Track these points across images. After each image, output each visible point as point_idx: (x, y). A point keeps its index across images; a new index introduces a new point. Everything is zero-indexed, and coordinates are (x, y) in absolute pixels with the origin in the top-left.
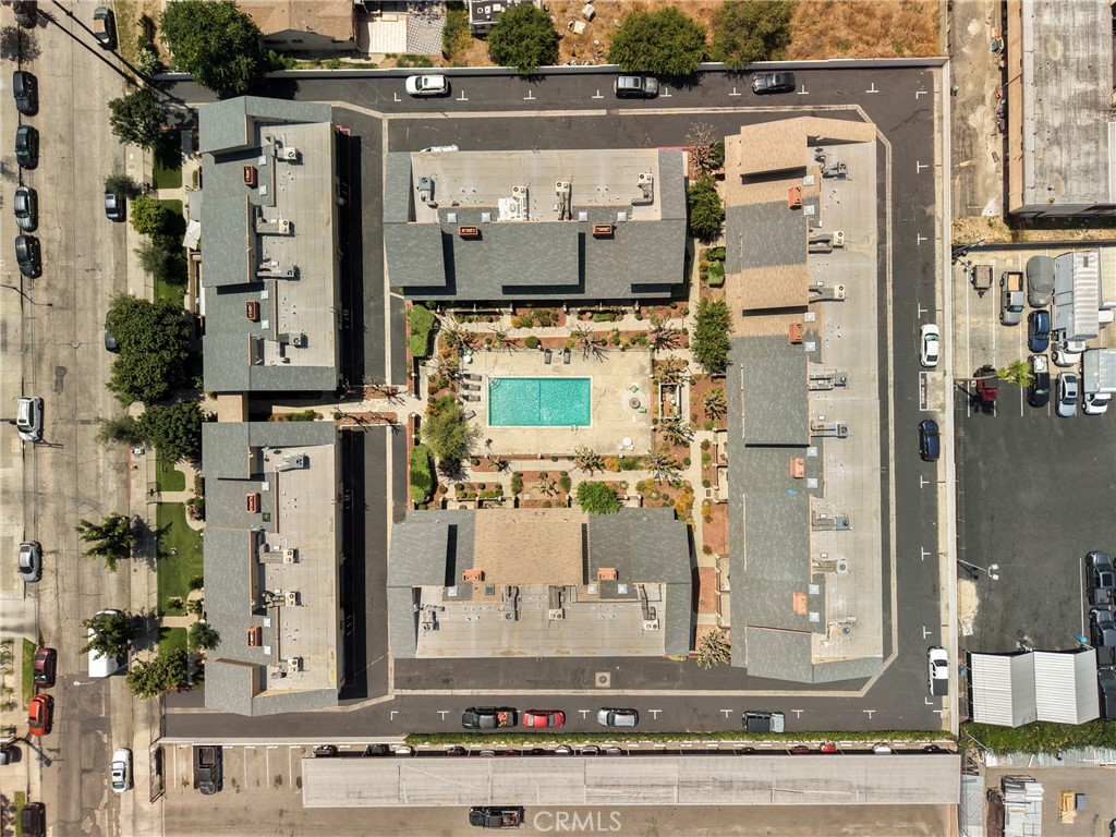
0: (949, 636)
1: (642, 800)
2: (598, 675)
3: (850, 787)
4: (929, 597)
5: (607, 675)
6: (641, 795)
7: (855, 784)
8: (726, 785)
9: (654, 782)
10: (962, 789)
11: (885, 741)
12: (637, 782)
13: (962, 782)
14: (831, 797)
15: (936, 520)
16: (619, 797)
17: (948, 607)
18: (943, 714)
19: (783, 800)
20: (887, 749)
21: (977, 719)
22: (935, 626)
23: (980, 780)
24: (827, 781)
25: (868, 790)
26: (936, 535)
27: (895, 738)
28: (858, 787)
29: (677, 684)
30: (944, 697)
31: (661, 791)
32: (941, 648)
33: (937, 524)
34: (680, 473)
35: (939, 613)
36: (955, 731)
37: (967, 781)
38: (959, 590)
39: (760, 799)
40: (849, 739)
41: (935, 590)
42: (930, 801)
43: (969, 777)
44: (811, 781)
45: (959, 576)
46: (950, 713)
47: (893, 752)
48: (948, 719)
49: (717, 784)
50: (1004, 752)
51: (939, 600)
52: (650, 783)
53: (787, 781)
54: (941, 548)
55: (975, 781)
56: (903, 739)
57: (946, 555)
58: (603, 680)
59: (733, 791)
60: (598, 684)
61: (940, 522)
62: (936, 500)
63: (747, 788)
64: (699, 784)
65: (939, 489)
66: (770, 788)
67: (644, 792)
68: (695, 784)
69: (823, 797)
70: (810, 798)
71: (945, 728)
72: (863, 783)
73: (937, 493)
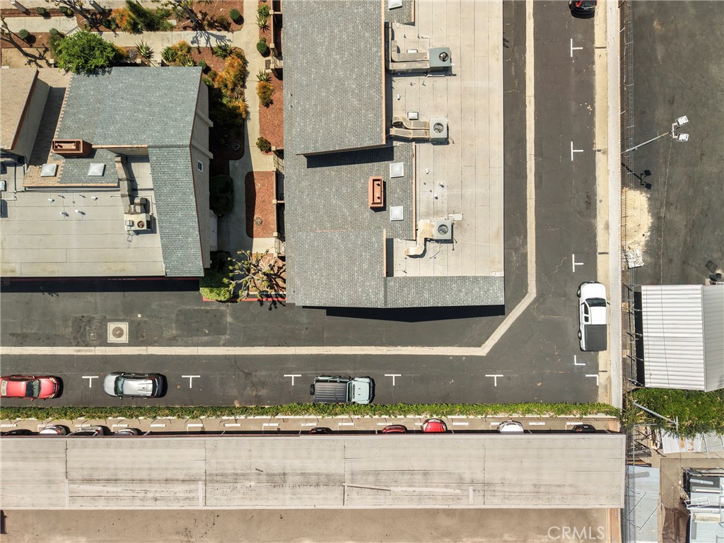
0: (609, 266)
1: (153, 503)
2: (111, 326)
3: (461, 482)
4: (580, 213)
5: (125, 326)
6: (150, 495)
7: (467, 477)
8: (277, 480)
9: (169, 476)
10: (627, 487)
11: (515, 416)
12: (144, 475)
13: (628, 476)
14: (432, 497)
15: (592, 101)
16: (117, 498)
17: (607, 227)
18: (601, 379)
19: (362, 502)
20: (517, 428)
21: (650, 382)
22: (589, 254)
23: (654, 472)
24: (426, 473)
25: (485, 487)
26: (591, 123)
27: (529, 411)
28: (472, 482)
29: (224, 338)
30: (601, 353)
31: (180, 489)
32: (596, 282)
33: (593, 108)
34: (228, 35)
35: (595, 236)
36: (617, 403)
37: (634, 476)
38: (623, 204)
39: (328, 500)
40: (462, 413)
41: (590, 203)
42: (580, 504)
43: (638, 470)
44: (403, 472)
45: (624, 184)
46: (609, 378)
47: (526, 432)
48: (607, 388)
49: (264, 478)
50: (690, 431)
51: (595, 216)
52: (163, 477)
53: (366, 473)
54: (599, 144)
55: (646, 475)
56: (541, 412)
57: (605, 152)
58: (119, 333)
59: (287, 489)
60: (111, 338)
61: (597, 104)
62: (591, 73)
63: (308, 484)
64: (236, 477)
65: (596, 58)
66: (341, 483)
67: (155, 490)
68: (230, 478)
69: (420, 497)
70: (401, 498)
71: (602, 399)
72: (479, 476)
73: (593, 63)
